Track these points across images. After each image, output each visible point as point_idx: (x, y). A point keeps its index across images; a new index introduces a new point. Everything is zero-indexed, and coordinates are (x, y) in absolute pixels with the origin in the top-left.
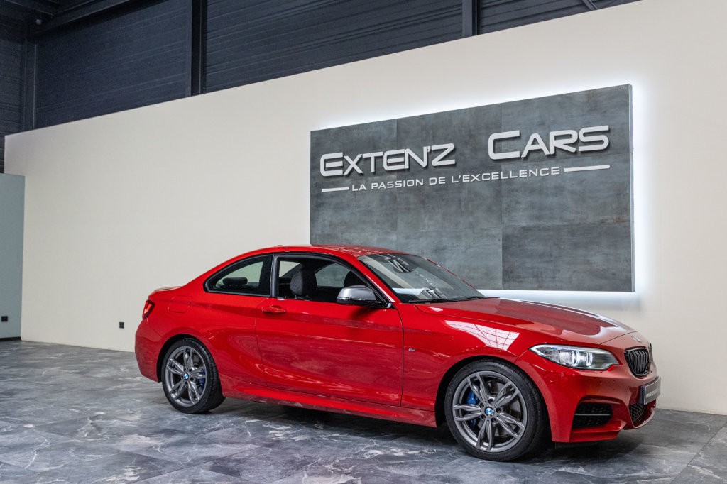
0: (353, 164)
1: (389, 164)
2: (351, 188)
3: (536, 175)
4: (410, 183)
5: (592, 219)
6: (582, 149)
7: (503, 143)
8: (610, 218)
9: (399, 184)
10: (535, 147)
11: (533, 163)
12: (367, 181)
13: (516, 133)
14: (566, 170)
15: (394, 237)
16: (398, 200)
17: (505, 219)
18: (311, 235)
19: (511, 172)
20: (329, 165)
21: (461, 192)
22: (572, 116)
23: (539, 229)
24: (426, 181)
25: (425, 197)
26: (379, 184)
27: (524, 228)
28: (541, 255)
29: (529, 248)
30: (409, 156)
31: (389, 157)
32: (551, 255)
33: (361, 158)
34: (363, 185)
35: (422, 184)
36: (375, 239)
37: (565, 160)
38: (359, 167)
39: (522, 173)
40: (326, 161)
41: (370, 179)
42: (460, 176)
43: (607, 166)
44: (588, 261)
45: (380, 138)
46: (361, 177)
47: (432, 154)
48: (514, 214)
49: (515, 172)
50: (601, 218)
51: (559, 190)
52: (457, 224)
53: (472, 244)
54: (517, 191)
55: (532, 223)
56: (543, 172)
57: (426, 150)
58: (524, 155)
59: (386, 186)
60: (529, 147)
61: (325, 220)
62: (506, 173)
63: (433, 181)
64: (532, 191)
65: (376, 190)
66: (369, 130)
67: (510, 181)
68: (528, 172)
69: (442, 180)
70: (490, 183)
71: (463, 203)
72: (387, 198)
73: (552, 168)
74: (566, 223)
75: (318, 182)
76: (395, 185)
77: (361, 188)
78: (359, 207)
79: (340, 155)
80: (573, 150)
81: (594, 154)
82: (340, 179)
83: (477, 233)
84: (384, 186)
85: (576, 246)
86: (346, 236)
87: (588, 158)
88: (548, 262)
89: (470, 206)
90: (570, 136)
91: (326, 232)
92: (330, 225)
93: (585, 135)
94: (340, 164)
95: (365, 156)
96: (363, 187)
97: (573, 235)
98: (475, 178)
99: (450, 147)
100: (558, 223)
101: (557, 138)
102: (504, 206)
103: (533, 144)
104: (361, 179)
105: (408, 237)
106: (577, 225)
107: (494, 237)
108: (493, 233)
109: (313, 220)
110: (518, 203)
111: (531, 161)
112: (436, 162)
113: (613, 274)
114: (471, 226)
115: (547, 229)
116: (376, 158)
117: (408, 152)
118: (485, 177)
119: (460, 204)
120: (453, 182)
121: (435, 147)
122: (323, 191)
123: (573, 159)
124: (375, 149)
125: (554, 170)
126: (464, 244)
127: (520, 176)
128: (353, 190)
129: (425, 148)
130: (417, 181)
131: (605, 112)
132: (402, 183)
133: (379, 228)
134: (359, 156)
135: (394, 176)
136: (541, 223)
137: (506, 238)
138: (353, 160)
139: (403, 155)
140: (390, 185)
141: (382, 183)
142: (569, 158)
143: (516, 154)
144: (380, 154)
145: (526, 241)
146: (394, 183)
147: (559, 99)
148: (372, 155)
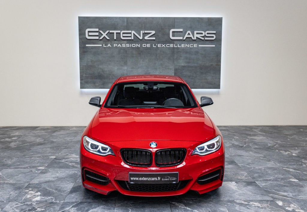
0: (104, 35)
1: (123, 37)
2: (103, 45)
3: (188, 47)
4: (134, 45)
5: (208, 64)
6: (206, 39)
7: (175, 33)
8: (214, 64)
9: (128, 45)
10: (189, 36)
11: (187, 42)
12: (111, 43)
13: (181, 30)
14: (200, 46)
15: (126, 68)
16: (128, 52)
17: (175, 62)
18: (80, 65)
19: (178, 45)
20: (90, 34)
21: (157, 51)
22: (202, 26)
23: (189, 67)
24: (141, 45)
25: (140, 52)
26: (118, 45)
27: (183, 66)
28: (189, 77)
29: (185, 73)
30: (134, 34)
31: (123, 33)
32: (193, 76)
33: (109, 32)
34: (109, 44)
35: (139, 46)
36: (116, 68)
37: (199, 42)
38: (107, 36)
39: (183, 46)
40: (89, 32)
41: (113, 42)
42: (157, 45)
43: (214, 46)
44: (206, 78)
45: (118, 24)
46: (108, 41)
47: (145, 34)
48: (179, 61)
49: (180, 45)
50: (211, 64)
51: (197, 53)
52: (155, 64)
53: (161, 72)
54: (180, 52)
55: (186, 65)
56: (191, 46)
57: (142, 32)
58: (184, 39)
59: (122, 46)
60: (186, 36)
61: (88, 59)
62: (176, 45)
63: (145, 45)
64: (186, 53)
65: (116, 47)
66: (112, 20)
67: (178, 48)
68: (185, 45)
69: (148, 45)
70: (170, 48)
71: (158, 56)
72: (122, 51)
73: (194, 45)
74: (199, 65)
75: (83, 42)
76: (126, 46)
77: (108, 46)
78: (107, 54)
79: (97, 30)
80: (203, 39)
81: (210, 41)
82: (97, 41)
83: (164, 67)
84: (120, 46)
85: (202, 73)
86: (101, 67)
87: (207, 42)
88: (192, 79)
89: (161, 57)
90: (202, 34)
91: (89, 65)
92: (91, 62)
93: (208, 33)
94: (97, 34)
95: (111, 32)
96: (109, 45)
97: (201, 69)
98: (163, 46)
99: (153, 32)
100: (196, 65)
101: (197, 33)
102: (175, 57)
103: (188, 35)
104: (108, 42)
105: (132, 68)
106: (203, 66)
107: (171, 69)
108: (171, 67)
109: (81, 59)
110: (181, 56)
111: (186, 41)
112: (146, 38)
113: (215, 83)
114: (162, 65)
115: (192, 67)
116: (117, 33)
117: (133, 32)
118: (168, 46)
119: (157, 55)
120: (154, 46)
121: (146, 32)
122: (87, 45)
123: (202, 42)
124: (115, 29)
125: (195, 45)
126: (158, 71)
127: (182, 47)
128: (104, 46)
129: (141, 32)
130: (137, 45)
131: (214, 26)
132: (130, 45)
133: (118, 64)
134: (108, 32)
135: (125, 42)
136: (190, 65)
137: (176, 70)
138: (104, 33)
139: (131, 33)
140: (124, 46)
141: (120, 45)
142: (201, 41)
143: (181, 38)
144: (119, 32)
145: (184, 71)
146: (126, 45)
147: (198, 19)
148: (115, 32)
